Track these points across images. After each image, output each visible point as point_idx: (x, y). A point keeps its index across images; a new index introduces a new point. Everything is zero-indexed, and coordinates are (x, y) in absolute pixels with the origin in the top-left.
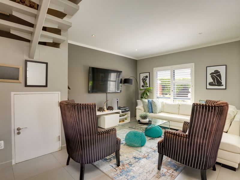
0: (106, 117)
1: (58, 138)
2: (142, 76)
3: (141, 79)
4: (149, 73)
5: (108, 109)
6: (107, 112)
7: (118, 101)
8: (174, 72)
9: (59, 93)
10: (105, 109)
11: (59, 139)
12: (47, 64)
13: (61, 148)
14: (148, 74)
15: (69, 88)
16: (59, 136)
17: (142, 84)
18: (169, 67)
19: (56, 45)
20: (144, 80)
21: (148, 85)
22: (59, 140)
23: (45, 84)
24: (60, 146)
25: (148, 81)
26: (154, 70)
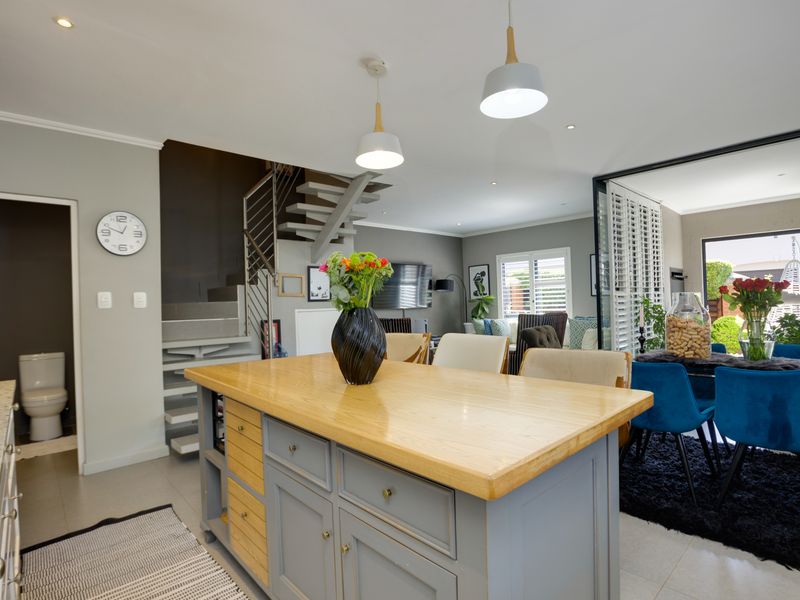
4: (488, 265)
8: (536, 265)
18: (526, 254)
19: (340, 240)
20: (478, 281)
21: (486, 291)
25: (485, 283)
26: (497, 259)
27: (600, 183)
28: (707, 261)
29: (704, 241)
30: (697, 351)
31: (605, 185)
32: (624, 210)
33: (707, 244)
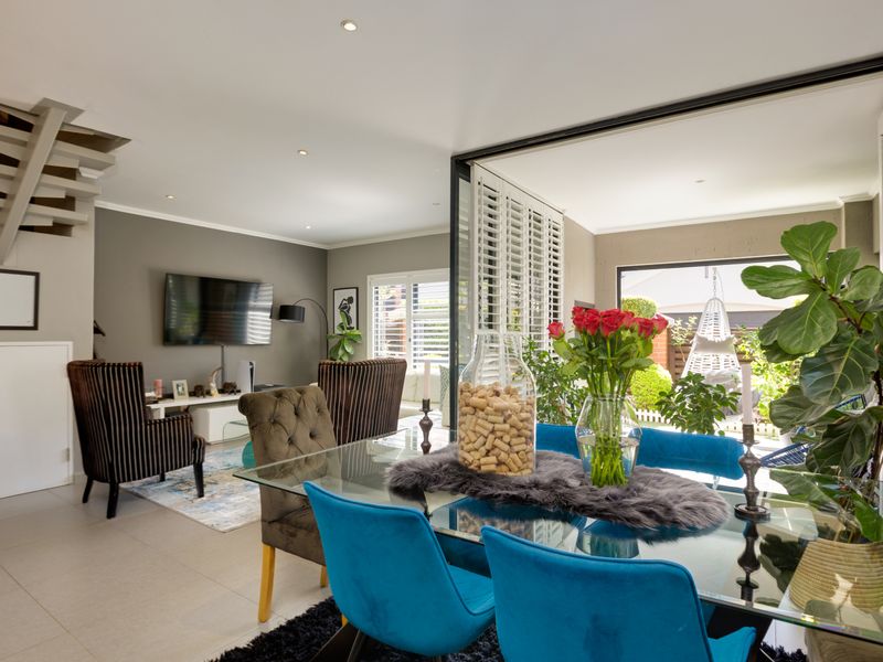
0: (212, 411)
1: (65, 456)
2: (340, 296)
3: (337, 304)
4: (357, 289)
5: (221, 391)
6: (217, 397)
7: (252, 370)
8: (416, 290)
9: (70, 343)
10: (214, 391)
11: (68, 456)
12: (37, 275)
13: (74, 480)
14: (352, 293)
15: (97, 330)
16: (68, 450)
17: (339, 319)
18: (403, 275)
19: (60, 229)
20: (344, 309)
21: (354, 324)
22: (68, 459)
23: (31, 324)
24: (71, 473)
25: (353, 313)
26: (369, 280)
27: (462, 165)
28: (623, 297)
29: (620, 270)
30: (503, 456)
31: (468, 168)
32: (502, 211)
33: (623, 273)
